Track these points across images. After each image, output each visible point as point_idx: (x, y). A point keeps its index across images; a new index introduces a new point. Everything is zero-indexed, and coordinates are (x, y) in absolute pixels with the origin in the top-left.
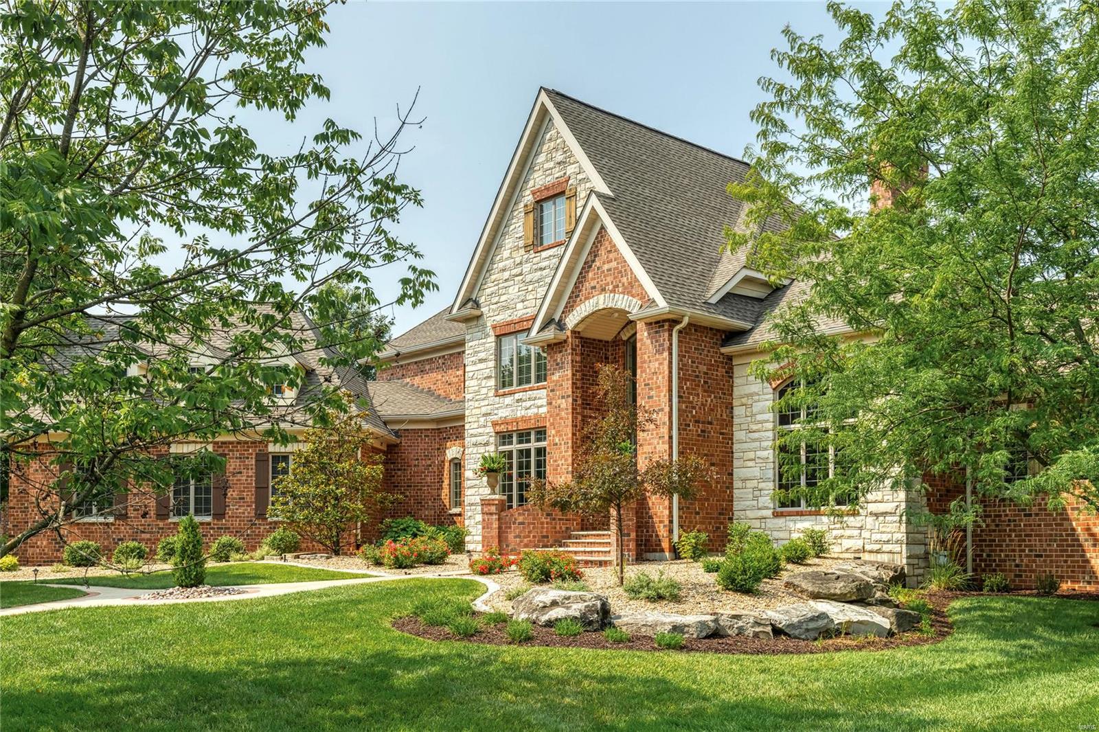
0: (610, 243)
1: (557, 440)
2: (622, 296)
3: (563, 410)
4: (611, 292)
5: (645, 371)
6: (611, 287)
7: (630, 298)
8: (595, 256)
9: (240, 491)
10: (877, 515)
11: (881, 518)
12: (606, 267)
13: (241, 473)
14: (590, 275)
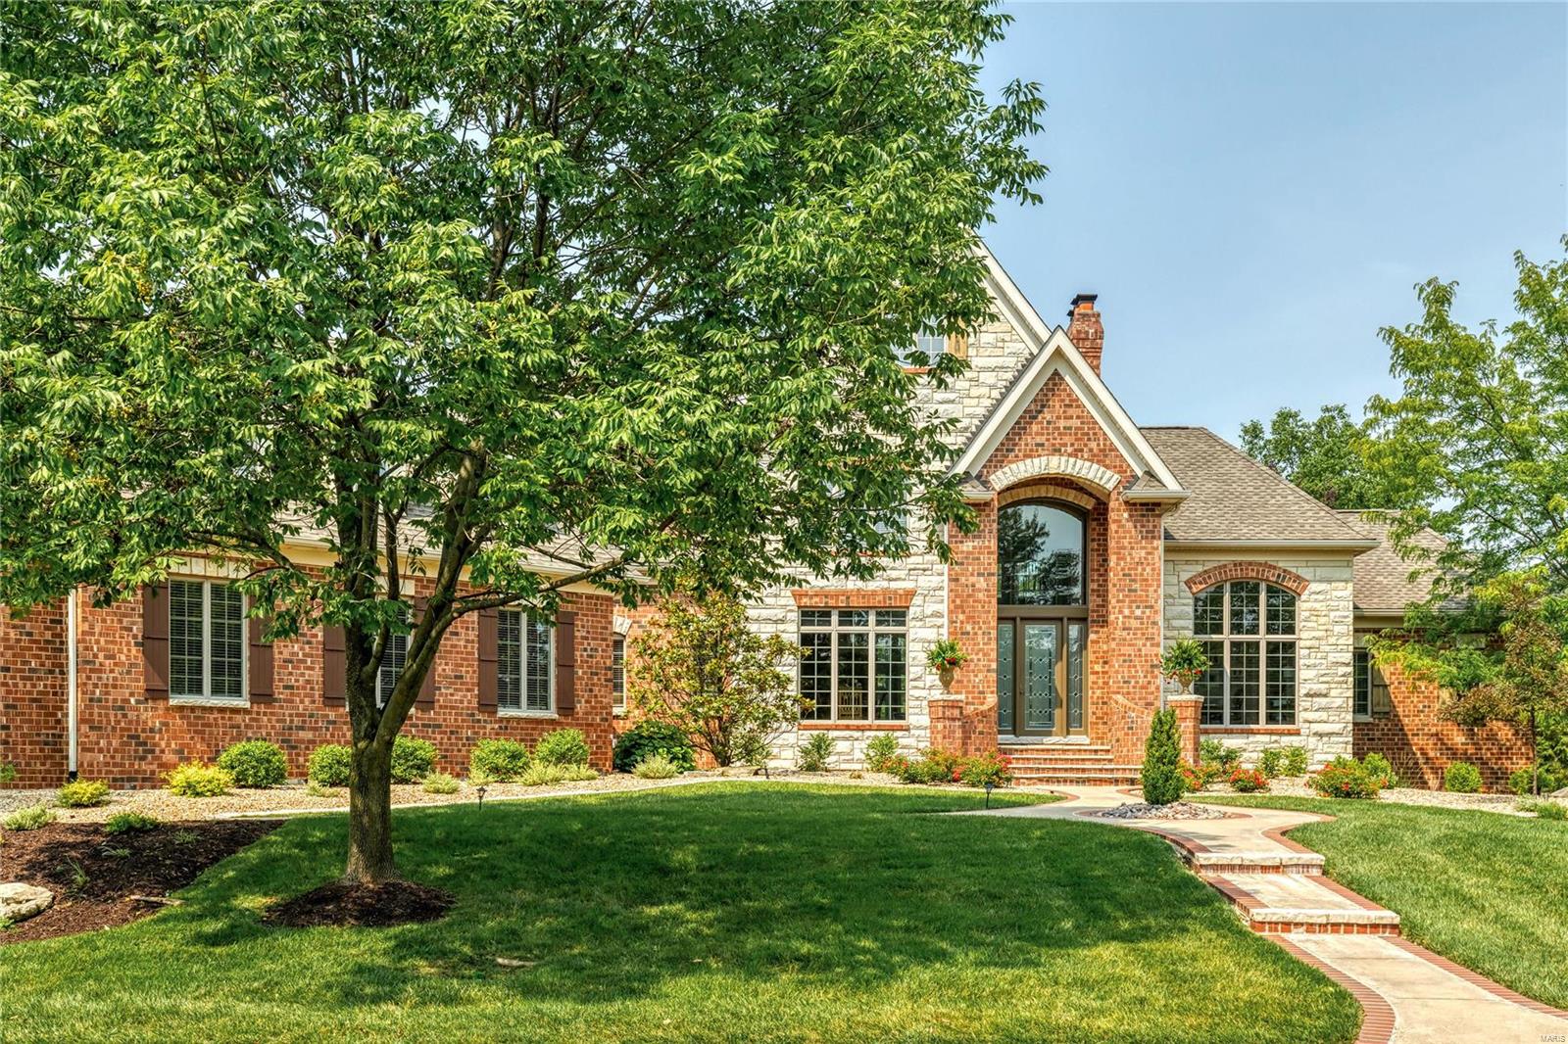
0: (1069, 395)
1: (969, 628)
2: (1087, 464)
3: (980, 590)
4: (1070, 455)
5: (1124, 559)
6: (1070, 450)
7: (1102, 469)
8: (1043, 406)
9: (457, 665)
10: (1321, 735)
11: (1325, 739)
12: (1062, 423)
13: (457, 634)
14: (1035, 427)
